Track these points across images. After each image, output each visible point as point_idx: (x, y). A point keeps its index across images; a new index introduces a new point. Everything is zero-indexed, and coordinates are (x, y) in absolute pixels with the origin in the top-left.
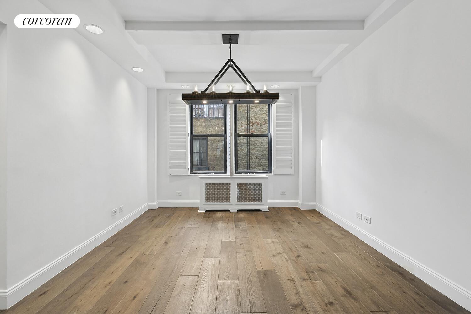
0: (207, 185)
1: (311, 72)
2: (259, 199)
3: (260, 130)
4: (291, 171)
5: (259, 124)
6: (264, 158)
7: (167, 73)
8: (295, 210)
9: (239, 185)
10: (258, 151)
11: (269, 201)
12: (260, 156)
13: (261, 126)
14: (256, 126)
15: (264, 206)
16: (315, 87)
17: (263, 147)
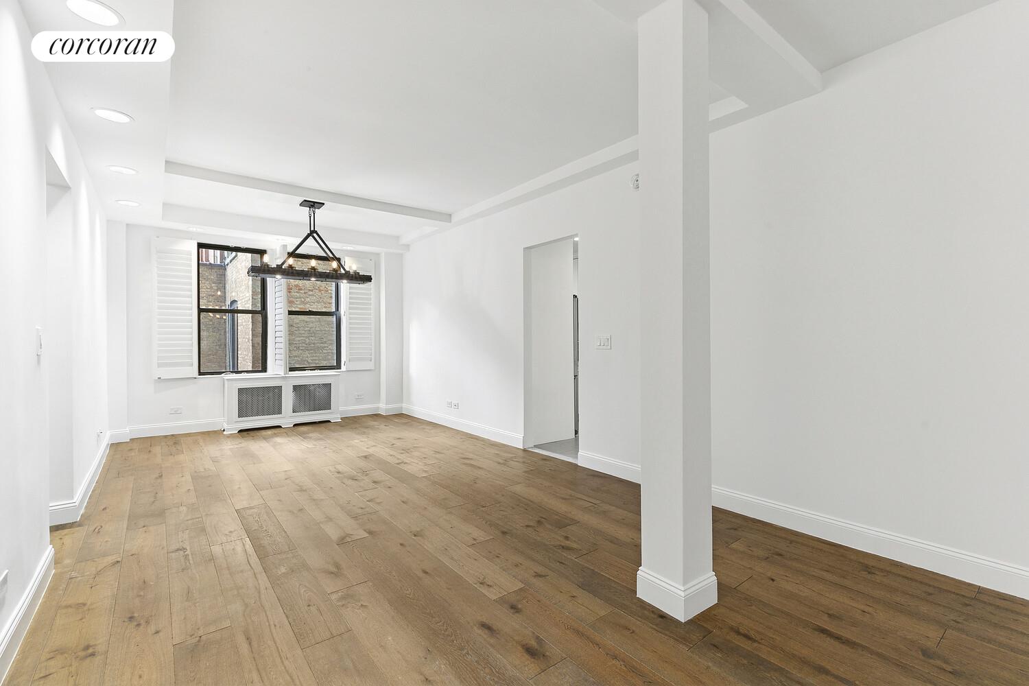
0: (241, 391)
1: (397, 238)
2: (326, 405)
3: (303, 300)
4: (370, 365)
5: (301, 289)
6: (311, 350)
7: (166, 206)
8: (376, 416)
9: (296, 388)
10: (300, 337)
11: (341, 409)
12: (303, 345)
13: (305, 293)
14: (297, 292)
15: (333, 415)
16: (402, 255)
17: (310, 331)
